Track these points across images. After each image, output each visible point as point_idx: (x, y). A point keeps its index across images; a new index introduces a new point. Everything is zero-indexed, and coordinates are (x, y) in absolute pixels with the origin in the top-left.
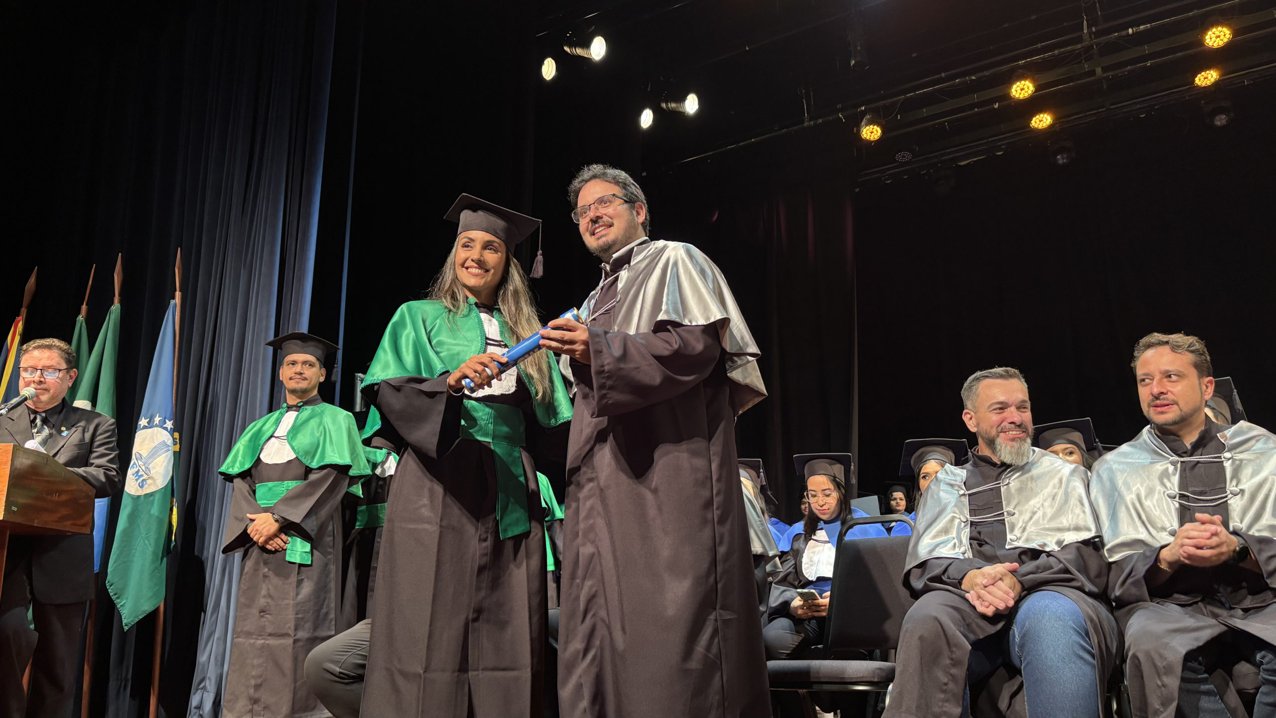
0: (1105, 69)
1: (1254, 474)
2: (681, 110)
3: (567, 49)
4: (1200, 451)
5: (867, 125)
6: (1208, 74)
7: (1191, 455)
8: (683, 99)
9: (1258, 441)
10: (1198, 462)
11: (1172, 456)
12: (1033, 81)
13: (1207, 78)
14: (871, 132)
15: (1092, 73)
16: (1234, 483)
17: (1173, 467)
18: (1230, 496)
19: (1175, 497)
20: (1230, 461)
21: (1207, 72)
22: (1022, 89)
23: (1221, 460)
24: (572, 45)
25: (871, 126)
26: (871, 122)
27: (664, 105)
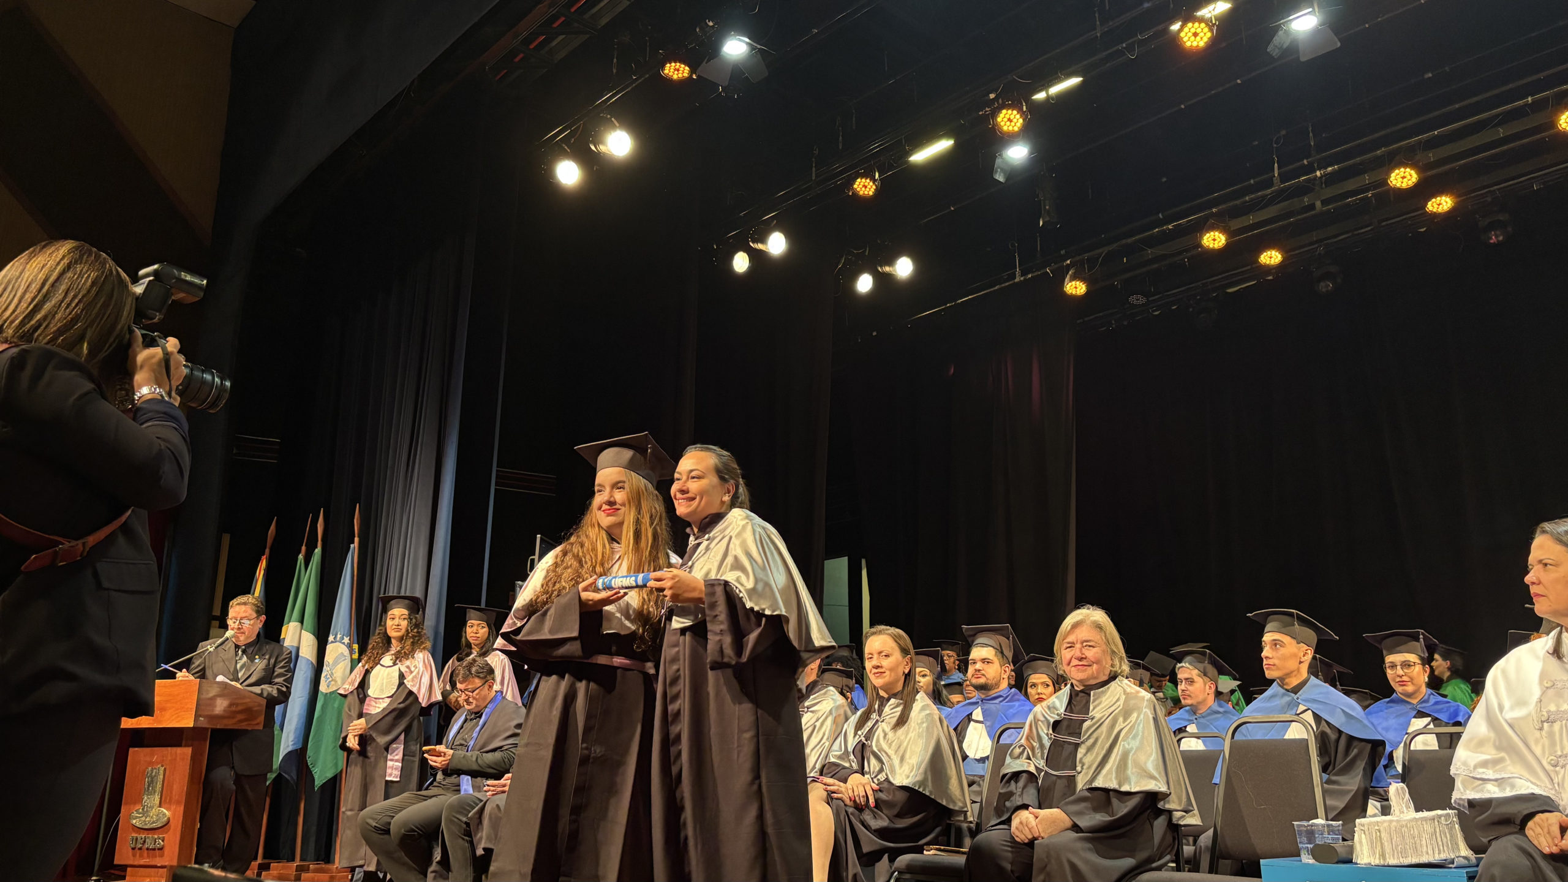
0: (1324, 202)
2: (895, 273)
3: (751, 244)
5: (1070, 282)
8: (896, 261)
12: (1224, 230)
13: (1441, 204)
14: (1076, 288)
15: (1312, 207)
22: (1214, 240)
24: (755, 241)
25: (1074, 283)
26: (1073, 278)
27: (880, 269)
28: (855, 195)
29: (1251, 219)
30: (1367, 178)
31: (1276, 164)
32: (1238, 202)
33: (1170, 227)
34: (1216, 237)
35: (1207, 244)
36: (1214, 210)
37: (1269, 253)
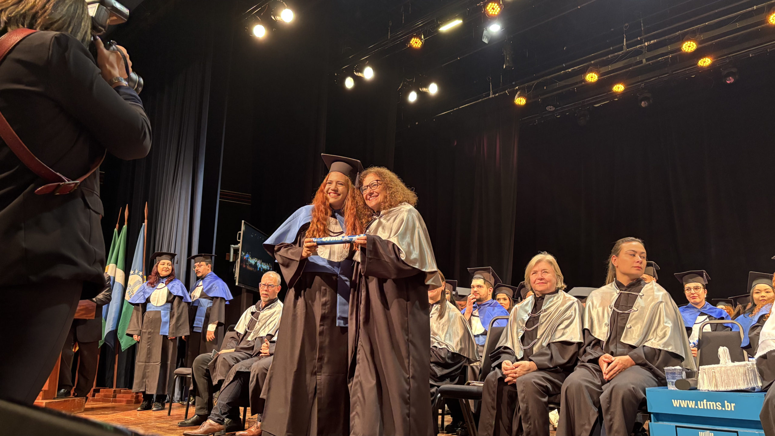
0: (647, 60)
2: (428, 92)
3: (355, 73)
5: (518, 97)
8: (429, 86)
12: (597, 72)
13: (705, 62)
14: (520, 101)
15: (641, 62)
21: (702, 60)
24: (357, 72)
25: (520, 98)
26: (520, 96)
27: (420, 89)
28: (411, 47)
29: (610, 68)
30: (669, 47)
31: (625, 39)
32: (605, 58)
33: (570, 70)
34: (593, 76)
35: (588, 79)
36: (592, 62)
37: (618, 85)
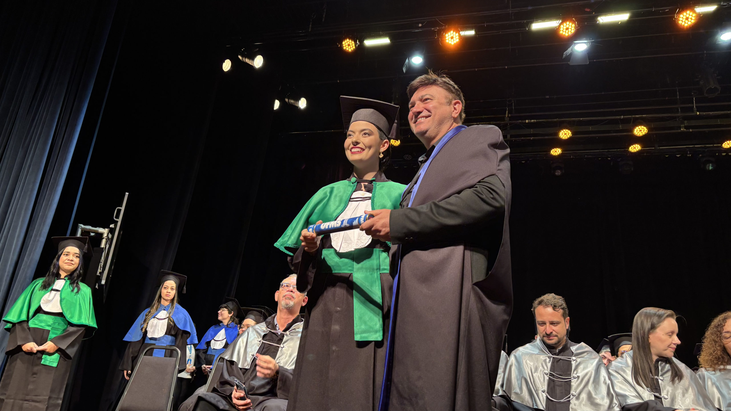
1: (584, 369)
2: (296, 105)
3: (240, 57)
4: (562, 354)
6: (557, 150)
7: (558, 355)
8: (298, 99)
9: (588, 354)
10: (561, 359)
11: (549, 354)
13: (556, 152)
16: (575, 372)
17: (549, 359)
18: (573, 378)
19: (547, 374)
20: (575, 361)
21: (557, 149)
23: (571, 360)
24: (244, 56)
27: (287, 100)
